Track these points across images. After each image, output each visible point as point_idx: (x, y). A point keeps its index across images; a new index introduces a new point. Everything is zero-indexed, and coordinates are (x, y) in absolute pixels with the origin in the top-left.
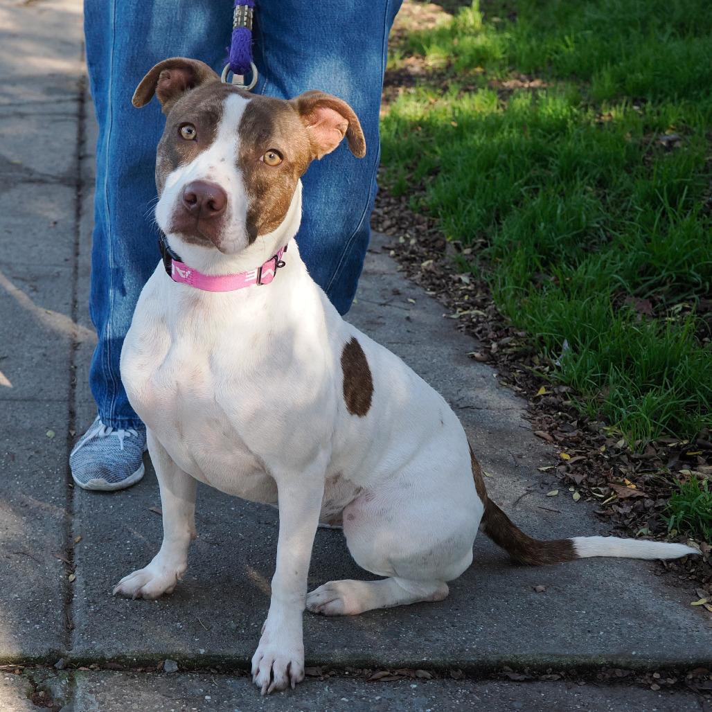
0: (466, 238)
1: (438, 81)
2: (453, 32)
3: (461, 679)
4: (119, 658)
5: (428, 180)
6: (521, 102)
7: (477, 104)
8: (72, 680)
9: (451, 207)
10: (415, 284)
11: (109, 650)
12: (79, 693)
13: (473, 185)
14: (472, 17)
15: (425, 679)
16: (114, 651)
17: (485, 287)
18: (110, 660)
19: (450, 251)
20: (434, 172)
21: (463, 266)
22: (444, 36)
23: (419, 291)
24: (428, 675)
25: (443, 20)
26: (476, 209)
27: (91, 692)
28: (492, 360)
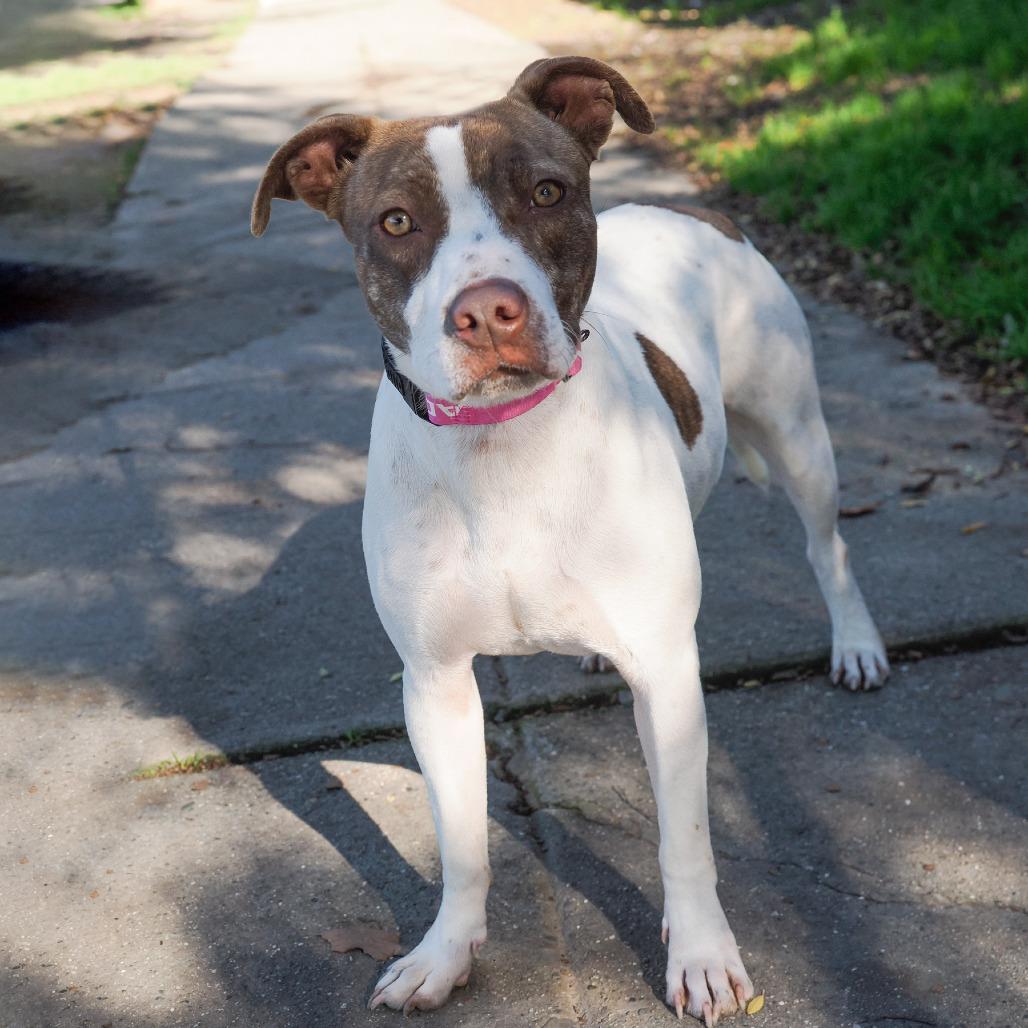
0: (873, 243)
1: (809, 100)
2: (816, 48)
3: (955, 653)
4: (566, 699)
5: (818, 199)
6: (909, 99)
7: (859, 111)
8: (517, 730)
9: (851, 216)
10: (823, 303)
11: (553, 692)
12: (528, 740)
13: (870, 189)
14: (833, 28)
15: (915, 660)
16: (559, 693)
17: (905, 288)
18: (557, 703)
19: (858, 261)
20: (822, 188)
21: (875, 273)
22: (803, 55)
23: (830, 309)
24: (918, 654)
25: (800, 39)
26: (878, 212)
27: (541, 736)
28: (928, 356)
